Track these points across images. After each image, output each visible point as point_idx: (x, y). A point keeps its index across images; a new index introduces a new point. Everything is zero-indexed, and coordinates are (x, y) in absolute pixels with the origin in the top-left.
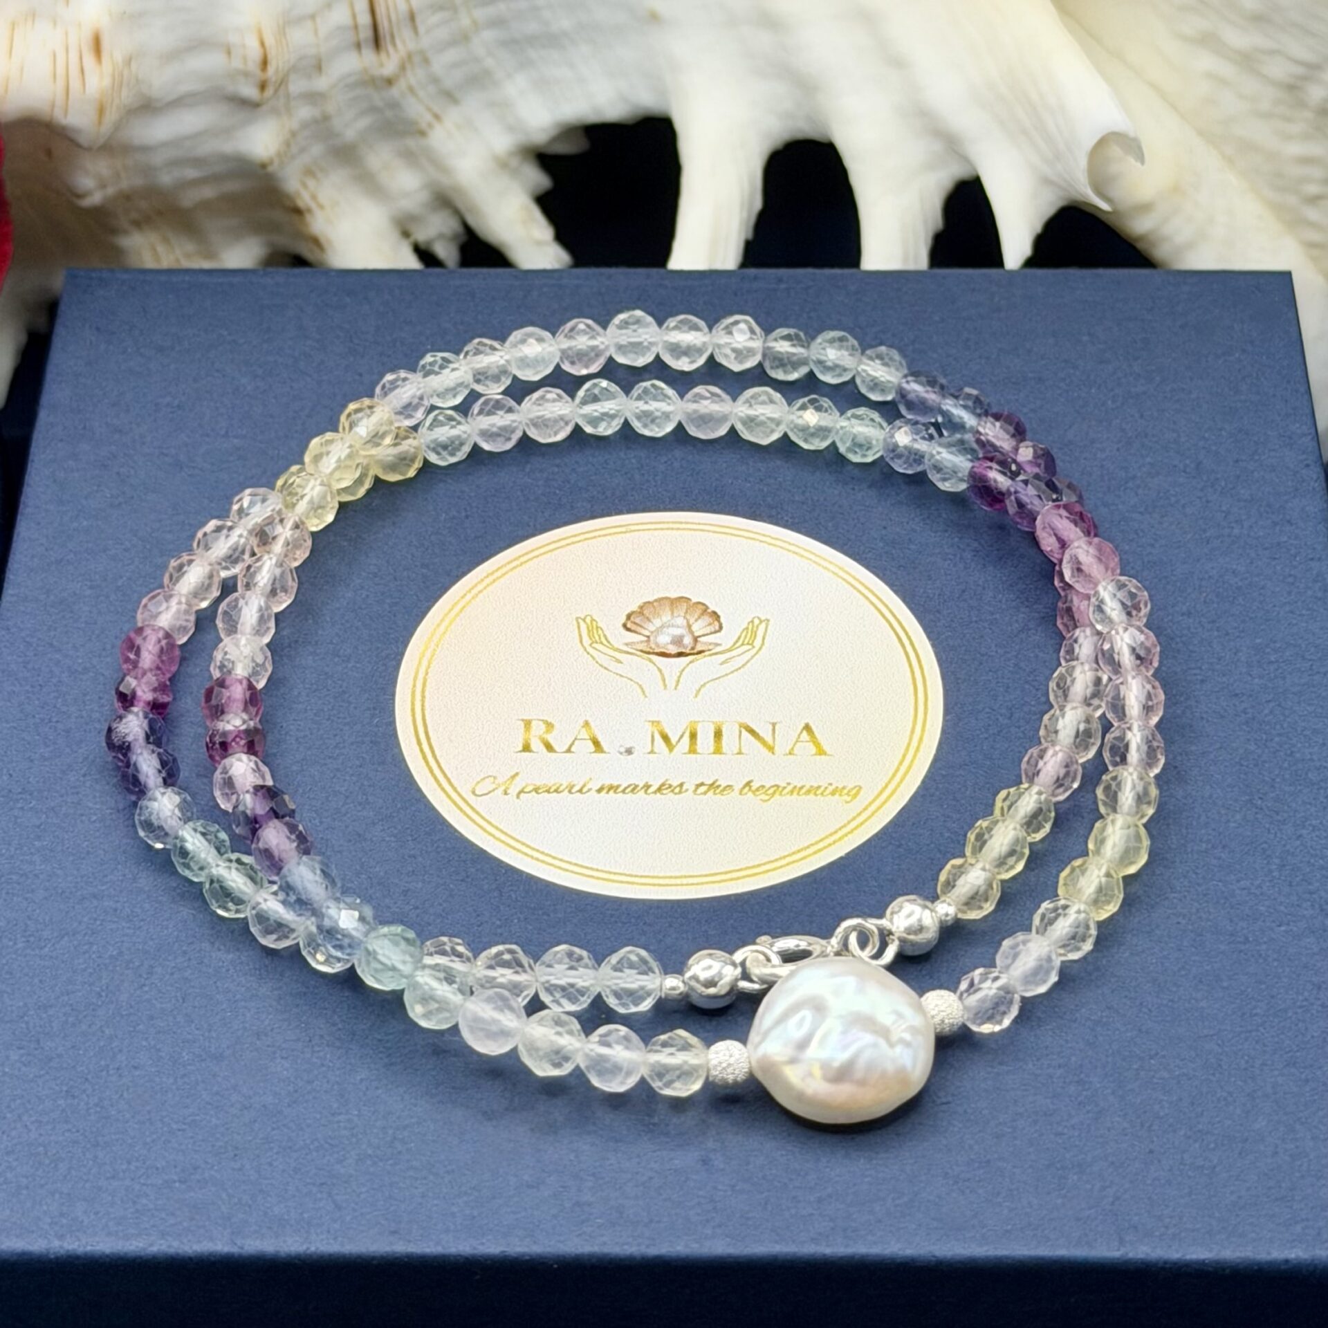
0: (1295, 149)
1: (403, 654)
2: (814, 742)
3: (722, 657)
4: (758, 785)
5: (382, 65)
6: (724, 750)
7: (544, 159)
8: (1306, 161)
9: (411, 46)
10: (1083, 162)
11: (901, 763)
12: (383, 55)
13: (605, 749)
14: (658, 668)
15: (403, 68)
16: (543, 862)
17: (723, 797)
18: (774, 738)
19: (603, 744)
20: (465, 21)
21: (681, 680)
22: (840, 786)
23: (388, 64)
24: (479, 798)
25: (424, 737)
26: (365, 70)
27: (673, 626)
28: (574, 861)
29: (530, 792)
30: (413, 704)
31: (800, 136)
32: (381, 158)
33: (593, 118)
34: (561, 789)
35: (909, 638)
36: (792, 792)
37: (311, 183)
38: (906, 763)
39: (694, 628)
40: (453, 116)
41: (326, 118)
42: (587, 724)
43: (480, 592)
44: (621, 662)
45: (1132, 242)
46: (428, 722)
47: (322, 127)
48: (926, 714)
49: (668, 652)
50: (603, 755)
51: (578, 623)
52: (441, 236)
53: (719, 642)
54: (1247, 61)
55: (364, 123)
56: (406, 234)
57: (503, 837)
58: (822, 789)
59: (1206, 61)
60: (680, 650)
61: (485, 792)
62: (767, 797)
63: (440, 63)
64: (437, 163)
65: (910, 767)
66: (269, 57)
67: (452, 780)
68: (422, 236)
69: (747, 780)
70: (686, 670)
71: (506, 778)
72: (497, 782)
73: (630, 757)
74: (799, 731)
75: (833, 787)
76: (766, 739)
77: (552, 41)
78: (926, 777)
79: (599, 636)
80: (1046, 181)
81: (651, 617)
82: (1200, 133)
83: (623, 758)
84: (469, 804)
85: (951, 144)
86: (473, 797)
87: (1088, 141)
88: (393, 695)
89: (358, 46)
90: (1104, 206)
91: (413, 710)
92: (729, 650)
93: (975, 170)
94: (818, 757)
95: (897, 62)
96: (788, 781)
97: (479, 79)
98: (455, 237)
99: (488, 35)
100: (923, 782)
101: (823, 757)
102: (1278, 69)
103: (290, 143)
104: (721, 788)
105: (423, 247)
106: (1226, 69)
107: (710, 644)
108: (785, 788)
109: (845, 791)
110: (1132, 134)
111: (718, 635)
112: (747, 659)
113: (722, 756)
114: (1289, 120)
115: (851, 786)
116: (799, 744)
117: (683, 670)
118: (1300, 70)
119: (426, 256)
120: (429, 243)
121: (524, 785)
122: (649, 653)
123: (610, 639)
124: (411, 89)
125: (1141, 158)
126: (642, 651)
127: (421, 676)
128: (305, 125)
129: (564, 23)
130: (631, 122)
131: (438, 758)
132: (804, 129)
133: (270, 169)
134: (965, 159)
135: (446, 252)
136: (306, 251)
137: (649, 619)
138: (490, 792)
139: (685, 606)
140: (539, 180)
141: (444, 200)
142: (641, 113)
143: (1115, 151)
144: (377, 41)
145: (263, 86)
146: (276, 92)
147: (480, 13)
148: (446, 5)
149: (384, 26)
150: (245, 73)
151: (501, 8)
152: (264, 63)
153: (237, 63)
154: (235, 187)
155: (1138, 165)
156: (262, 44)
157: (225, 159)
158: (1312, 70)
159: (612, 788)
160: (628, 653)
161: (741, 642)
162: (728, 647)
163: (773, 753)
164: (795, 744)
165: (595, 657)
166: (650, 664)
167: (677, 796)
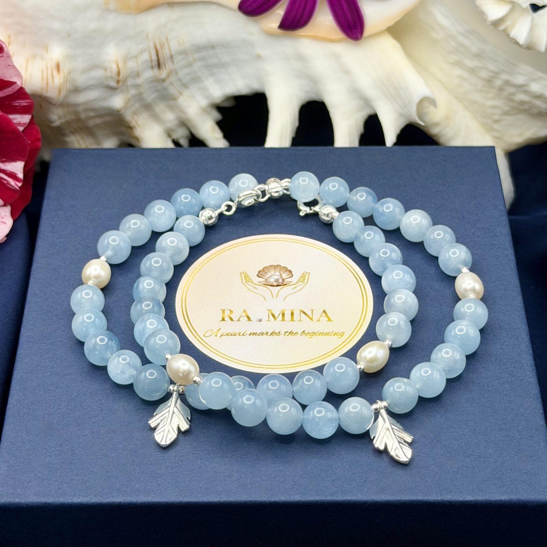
0: (490, 103)
1: (178, 286)
2: (327, 316)
3: (293, 286)
4: (307, 332)
5: (161, 75)
6: (295, 320)
7: (219, 108)
8: (494, 107)
9: (171, 67)
10: (414, 108)
11: (358, 324)
12: (161, 71)
13: (252, 319)
14: (270, 291)
15: (168, 76)
16: (230, 360)
17: (294, 337)
18: (312, 315)
19: (251, 318)
20: (191, 59)
21: (279, 295)
23: (163, 74)
24: (207, 338)
25: (186, 316)
26: (155, 77)
27: (275, 275)
28: (241, 360)
29: (225, 335)
31: (312, 99)
32: (160, 108)
33: (237, 93)
34: (236, 334)
35: (361, 279)
36: (319, 335)
37: (136, 118)
38: (360, 324)
39: (283, 276)
40: (186, 93)
41: (140, 94)
42: (245, 311)
43: (205, 264)
44: (257, 289)
45: (432, 137)
46: (187, 310)
47: (139, 97)
48: (367, 305)
49: (273, 284)
50: (251, 322)
51: (241, 275)
52: (182, 137)
53: (292, 281)
54: (473, 71)
55: (154, 96)
56: (169, 136)
57: (216, 352)
58: (330, 333)
59: (458, 72)
60: (278, 284)
62: (310, 336)
63: (182, 73)
64: (180, 110)
65: (362, 325)
66: (120, 72)
67: (197, 331)
68: (175, 136)
69: (303, 330)
70: (280, 291)
71: (216, 331)
72: (213, 332)
73: (261, 323)
74: (321, 313)
75: (334, 333)
76: (309, 315)
77: (223, 65)
78: (368, 328)
79: (249, 279)
80: (401, 115)
81: (267, 272)
82: (456, 97)
83: (259, 323)
84: (203, 340)
85: (366, 101)
86: (204, 338)
87: (416, 100)
88: (175, 300)
89: (152, 68)
90: (422, 124)
91: (182, 306)
92: (295, 284)
93: (375, 110)
94: (328, 322)
95: (348, 73)
96: (318, 330)
97: (196, 79)
98: (187, 137)
99: (199, 64)
100: (367, 330)
101: (330, 322)
102: (484, 74)
103: (128, 102)
104: (294, 333)
105: (176, 141)
106: (465, 74)
107: (289, 282)
108: (317, 333)
109: (339, 334)
110: (432, 97)
111: (291, 278)
112: (302, 287)
113: (294, 322)
114: (488, 92)
115: (341, 332)
116: (321, 317)
117: (279, 291)
118: (492, 75)
119: (176, 143)
120: (177, 139)
121: (223, 333)
122: (267, 285)
123: (252, 280)
124: (171, 84)
125: (435, 105)
126: (264, 284)
127: (184, 294)
128: (134, 96)
129: (226, 59)
130: (250, 95)
131: (191, 323)
132: (313, 97)
133: (121, 112)
134: (372, 107)
135: (184, 142)
136: (133, 142)
138: (210, 336)
139: (279, 268)
140: (217, 116)
141: (183, 123)
142: (255, 92)
143: (426, 103)
144: (159, 65)
145: (118, 82)
146: (123, 84)
147: (196, 56)
148: (184, 53)
149: (161, 60)
150: (112, 77)
151: (204, 54)
152: (119, 74)
153: (108, 74)
154: (108, 119)
155: (434, 109)
156: (118, 67)
157: (105, 109)
158: (496, 74)
159: (254, 334)
160: (259, 285)
161: (299, 281)
162: (295, 283)
163: (312, 321)
164: (320, 317)
165: (247, 286)
166: (267, 289)
167: (278, 337)
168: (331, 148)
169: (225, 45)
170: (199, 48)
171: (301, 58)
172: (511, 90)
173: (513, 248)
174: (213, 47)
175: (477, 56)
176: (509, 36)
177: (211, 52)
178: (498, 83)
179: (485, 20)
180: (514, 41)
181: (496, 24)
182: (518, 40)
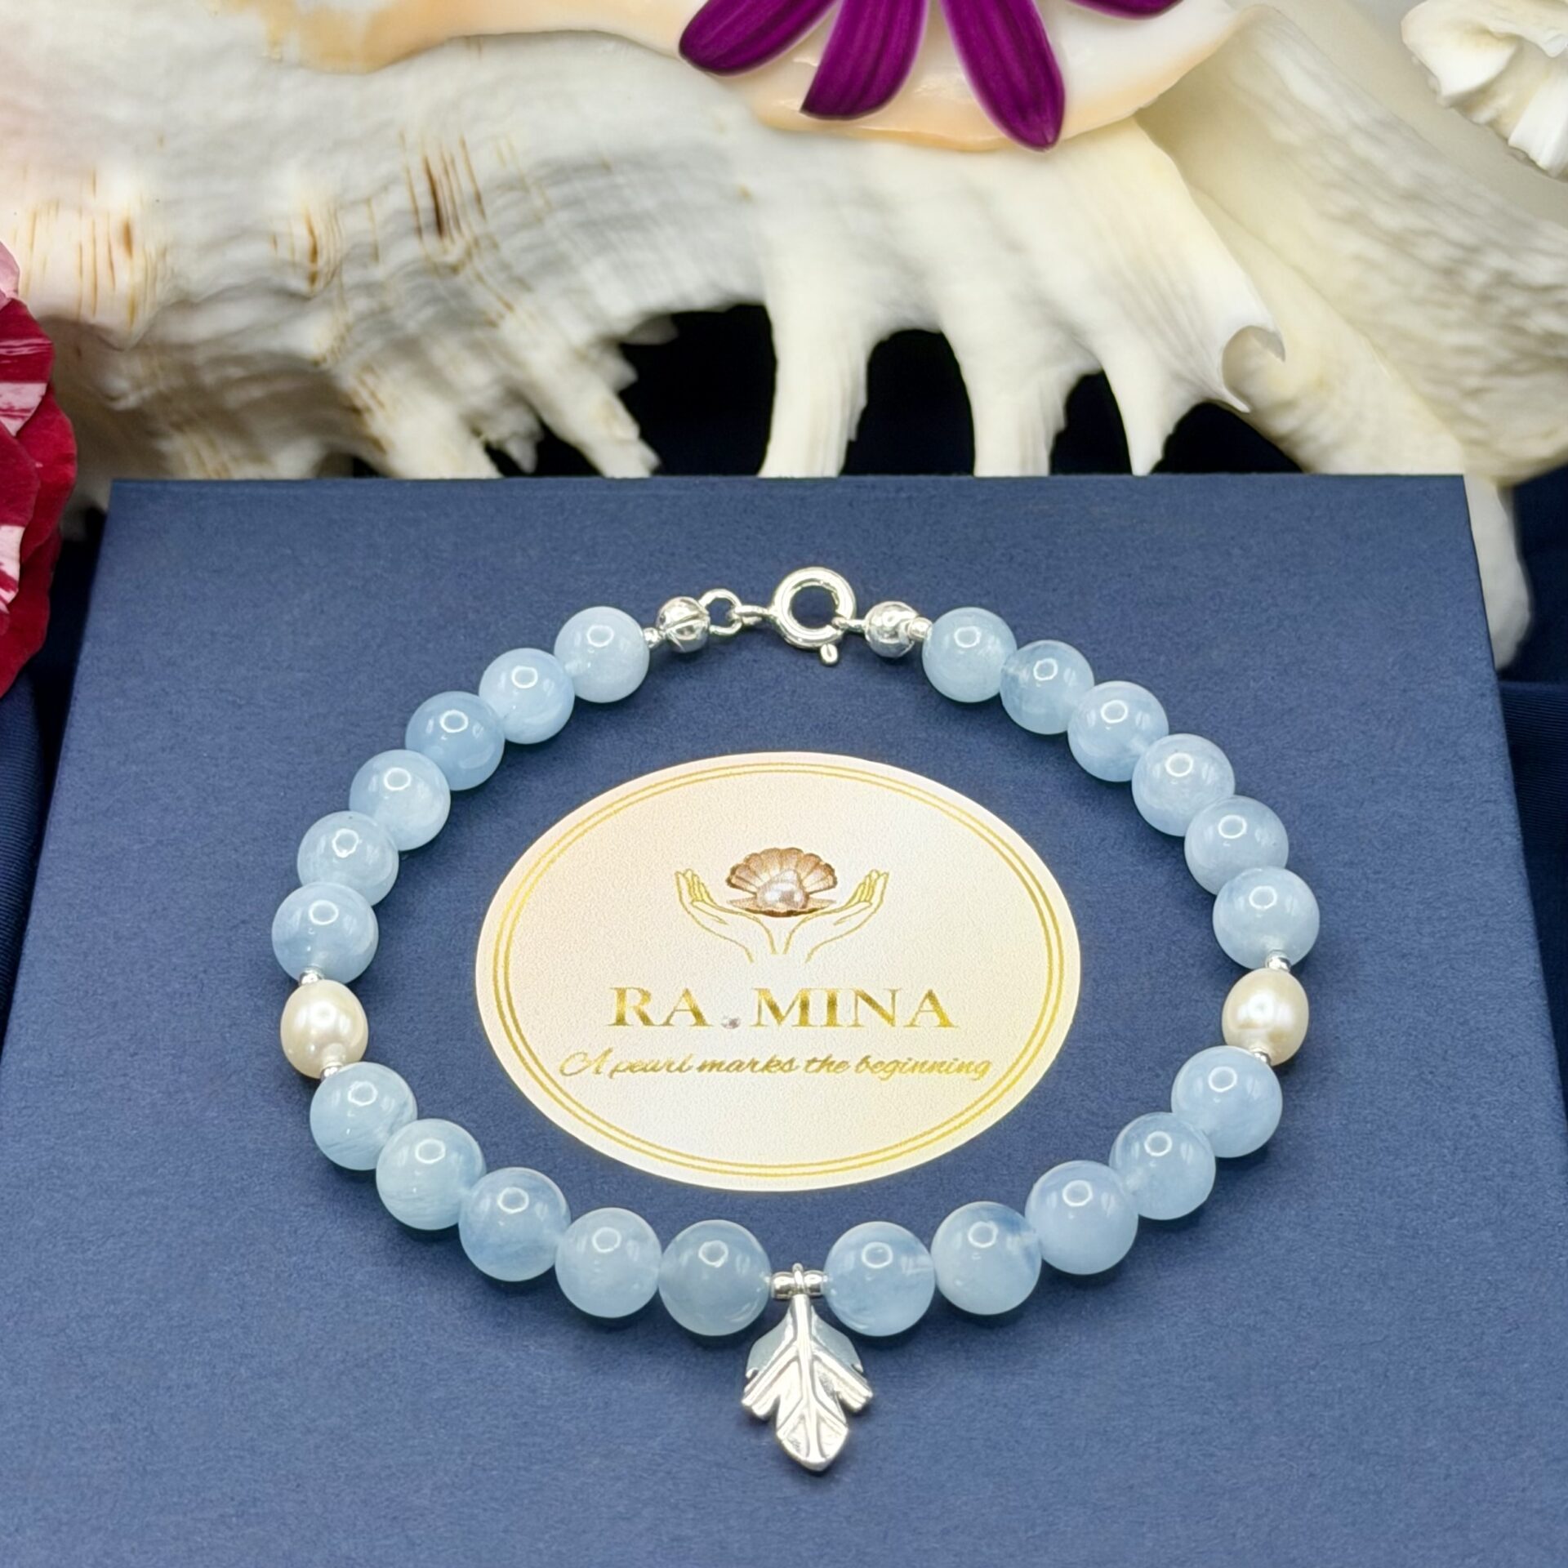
0: (1453, 338)
1: (484, 915)
2: (938, 1012)
3: (836, 916)
4: (876, 1062)
5: (445, 252)
6: (839, 1022)
7: (627, 350)
8: (1465, 351)
9: (478, 229)
10: (1218, 359)
11: (1034, 1033)
12: (447, 241)
13: (708, 1021)
14: (766, 929)
15: (469, 254)
16: (639, 1149)
17: (837, 1075)
18: (894, 1007)
19: (705, 1015)
20: (538, 202)
21: (791, 943)
22: (967, 1062)
23: (453, 250)
24: (568, 1078)
25: (507, 1008)
26: (427, 258)
27: (782, 881)
28: (675, 1146)
29: (624, 1071)
30: (495, 971)
31: (907, 326)
32: (446, 351)
33: (680, 305)
34: (658, 1067)
35: (1043, 894)
36: (913, 1069)
37: (370, 379)
38: (1040, 1034)
39: (806, 883)
40: (525, 305)
41: (384, 310)
42: (687, 993)
43: (569, 843)
44: (725, 923)
45: (1273, 442)
46: (512, 990)
47: (380, 320)
48: (1061, 977)
49: (777, 911)
50: (705, 1028)
51: (678, 878)
52: (515, 435)
53: (833, 899)
54: (1399, 243)
55: (428, 312)
56: (476, 432)
57: (596, 1121)
58: (947, 1065)
59: (1353, 243)
60: (790, 908)
61: (575, 1070)
62: (886, 1075)
63: (510, 247)
64: (507, 354)
65: (1043, 1040)
66: (319, 246)
67: (539, 1058)
68: (493, 435)
69: (864, 1055)
70: (797, 931)
71: (598, 1055)
72: (588, 1059)
73: (735, 1031)
74: (920, 1000)
75: (959, 1062)
76: (885, 1008)
77: (636, 222)
78: (1061, 1050)
79: (701, 893)
80: (1178, 378)
81: (757, 870)
82: (1350, 321)
83: (728, 1031)
84: (556, 1085)
85: (1073, 335)
86: (560, 1075)
87: (1223, 336)
88: (474, 962)
89: (419, 231)
90: (1241, 406)
91: (495, 978)
92: (842, 909)
93: (1100, 364)
94: (943, 1029)
95: (1015, 247)
96: (909, 1056)
97: (554, 264)
98: (530, 436)
99: (563, 216)
100: (1058, 1056)
101: (948, 1028)
102: (1434, 252)
103: (344, 338)
104: (835, 1065)
105: (495, 446)
106: (1377, 252)
107: (823, 901)
108: (906, 1064)
109: (973, 1067)
110: (1271, 328)
111: (832, 890)
112: (863, 918)
113: (837, 1029)
114: (1445, 306)
115: (979, 1061)
116: (921, 1014)
117: (793, 931)
118: (1458, 253)
119: (501, 460)
120: (500, 442)
121: (618, 1062)
122: (755, 912)
123: (713, 897)
124: (480, 278)
125: (1281, 352)
126: (748, 910)
127: (503, 941)
128: (362, 318)
129: (646, 202)
130: (721, 310)
131: (523, 1032)
132: (912, 318)
133: (324, 366)
134: (1089, 352)
136: (365, 453)
137: (755, 873)
138: (580, 1071)
139: (795, 859)
140: (622, 372)
141: (518, 396)
142: (734, 300)
143: (1254, 343)
144: (439, 225)
145: (313, 278)
146: (328, 283)
147: (555, 193)
148: (516, 185)
149: (447, 209)
150: (294, 265)
151: (578, 187)
152: (314, 253)
153: (284, 253)
154: (283, 386)
155: (1279, 360)
156: (311, 232)
157: (271, 355)
158: (1471, 253)
159: (715, 1066)
160: (732, 912)
161: (856, 900)
162: (843, 905)
163: (893, 1025)
164: (917, 1014)
165: (697, 916)
166: (757, 924)
167: (787, 1074)
168: (964, 478)
169: (642, 162)
170: (562, 172)
171: (872, 201)
172: (1518, 300)
173: (1513, 796)
174: (605, 167)
175: (1412, 198)
176: (1506, 140)
177: (600, 182)
178: (1477, 278)
179: (1435, 92)
180: (1522, 156)
181: (1467, 103)
182: (1533, 155)
